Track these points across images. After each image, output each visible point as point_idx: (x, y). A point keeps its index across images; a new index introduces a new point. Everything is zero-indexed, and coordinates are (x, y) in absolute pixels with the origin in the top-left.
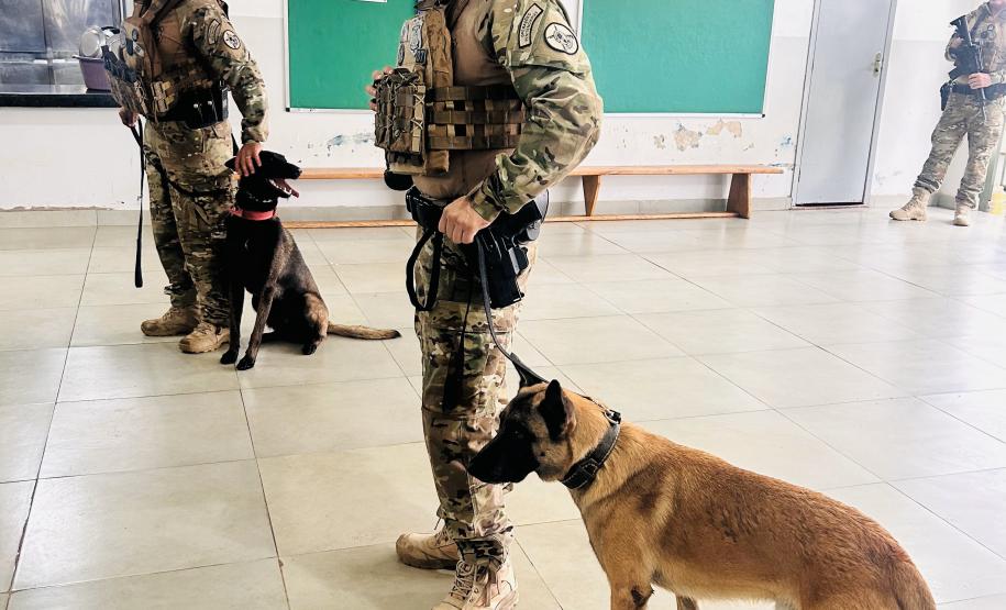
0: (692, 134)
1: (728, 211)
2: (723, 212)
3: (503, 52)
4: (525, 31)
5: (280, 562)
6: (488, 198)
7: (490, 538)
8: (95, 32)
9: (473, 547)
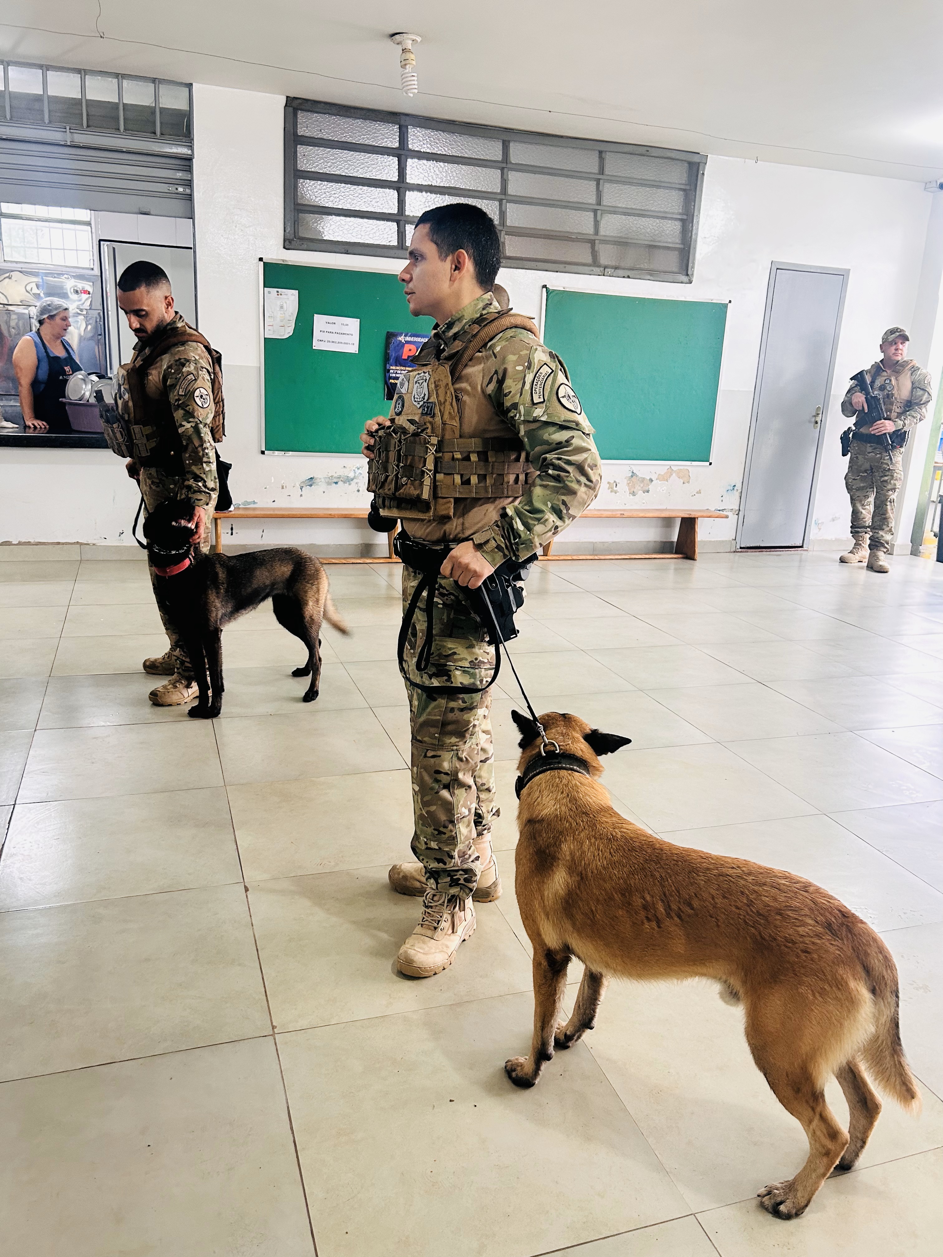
0: (643, 480)
1: (676, 553)
2: (671, 553)
3: (515, 406)
4: (538, 389)
5: (245, 887)
6: (498, 547)
7: (465, 866)
8: (81, 377)
9: (449, 875)
